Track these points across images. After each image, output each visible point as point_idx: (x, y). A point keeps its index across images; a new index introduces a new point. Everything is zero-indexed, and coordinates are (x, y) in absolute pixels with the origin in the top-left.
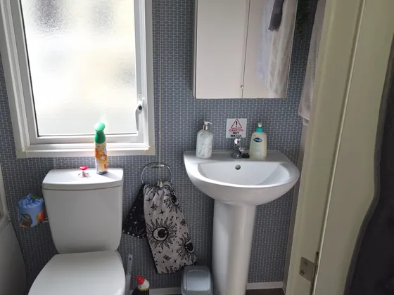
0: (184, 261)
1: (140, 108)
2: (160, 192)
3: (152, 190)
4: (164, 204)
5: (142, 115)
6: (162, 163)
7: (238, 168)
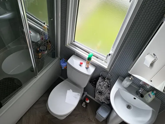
0: (105, 101)
1: (110, 55)
2: (104, 82)
3: (102, 80)
4: (104, 87)
5: (109, 57)
6: (110, 74)
7: (135, 98)
